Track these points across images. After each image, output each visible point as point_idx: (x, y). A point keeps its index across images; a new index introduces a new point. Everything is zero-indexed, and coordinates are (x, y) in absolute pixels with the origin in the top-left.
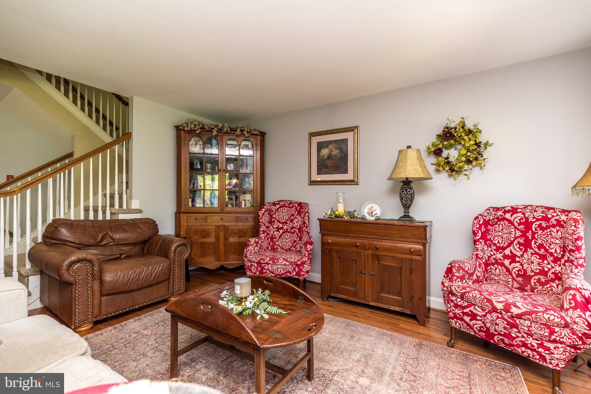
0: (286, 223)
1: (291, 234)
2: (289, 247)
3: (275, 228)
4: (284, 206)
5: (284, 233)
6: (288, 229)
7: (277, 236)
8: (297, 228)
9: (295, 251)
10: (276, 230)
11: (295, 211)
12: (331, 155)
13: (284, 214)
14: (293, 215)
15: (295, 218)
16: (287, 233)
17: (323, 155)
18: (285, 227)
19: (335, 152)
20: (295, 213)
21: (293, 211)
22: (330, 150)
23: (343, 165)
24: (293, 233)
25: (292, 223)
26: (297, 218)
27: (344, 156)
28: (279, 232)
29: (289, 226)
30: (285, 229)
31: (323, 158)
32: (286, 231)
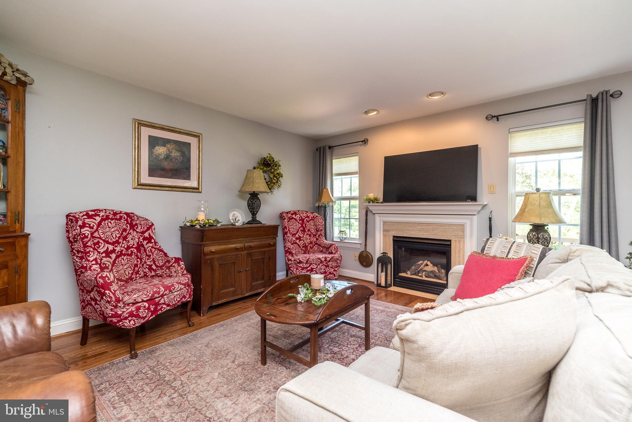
0: (117, 242)
1: (128, 257)
2: (130, 275)
3: (102, 253)
4: (107, 218)
5: (117, 257)
6: (123, 250)
7: (109, 263)
8: (134, 246)
9: (140, 278)
10: (104, 255)
11: (126, 224)
12: (170, 156)
13: (113, 230)
14: (125, 230)
15: (128, 234)
16: (123, 256)
17: (158, 153)
18: (118, 249)
19: (175, 154)
20: (127, 226)
21: (123, 224)
22: (169, 150)
23: (185, 170)
24: (130, 255)
25: (126, 241)
26: (130, 234)
27: (186, 161)
28: (110, 257)
29: (123, 245)
30: (118, 251)
31: (159, 157)
32: (120, 254)
